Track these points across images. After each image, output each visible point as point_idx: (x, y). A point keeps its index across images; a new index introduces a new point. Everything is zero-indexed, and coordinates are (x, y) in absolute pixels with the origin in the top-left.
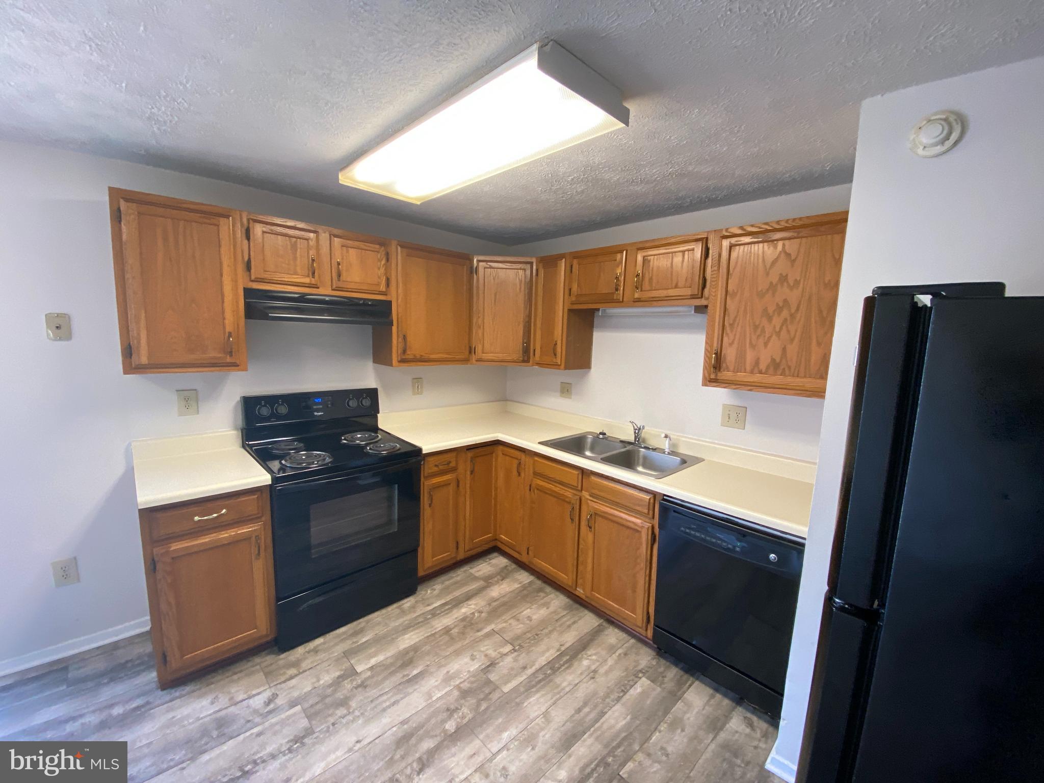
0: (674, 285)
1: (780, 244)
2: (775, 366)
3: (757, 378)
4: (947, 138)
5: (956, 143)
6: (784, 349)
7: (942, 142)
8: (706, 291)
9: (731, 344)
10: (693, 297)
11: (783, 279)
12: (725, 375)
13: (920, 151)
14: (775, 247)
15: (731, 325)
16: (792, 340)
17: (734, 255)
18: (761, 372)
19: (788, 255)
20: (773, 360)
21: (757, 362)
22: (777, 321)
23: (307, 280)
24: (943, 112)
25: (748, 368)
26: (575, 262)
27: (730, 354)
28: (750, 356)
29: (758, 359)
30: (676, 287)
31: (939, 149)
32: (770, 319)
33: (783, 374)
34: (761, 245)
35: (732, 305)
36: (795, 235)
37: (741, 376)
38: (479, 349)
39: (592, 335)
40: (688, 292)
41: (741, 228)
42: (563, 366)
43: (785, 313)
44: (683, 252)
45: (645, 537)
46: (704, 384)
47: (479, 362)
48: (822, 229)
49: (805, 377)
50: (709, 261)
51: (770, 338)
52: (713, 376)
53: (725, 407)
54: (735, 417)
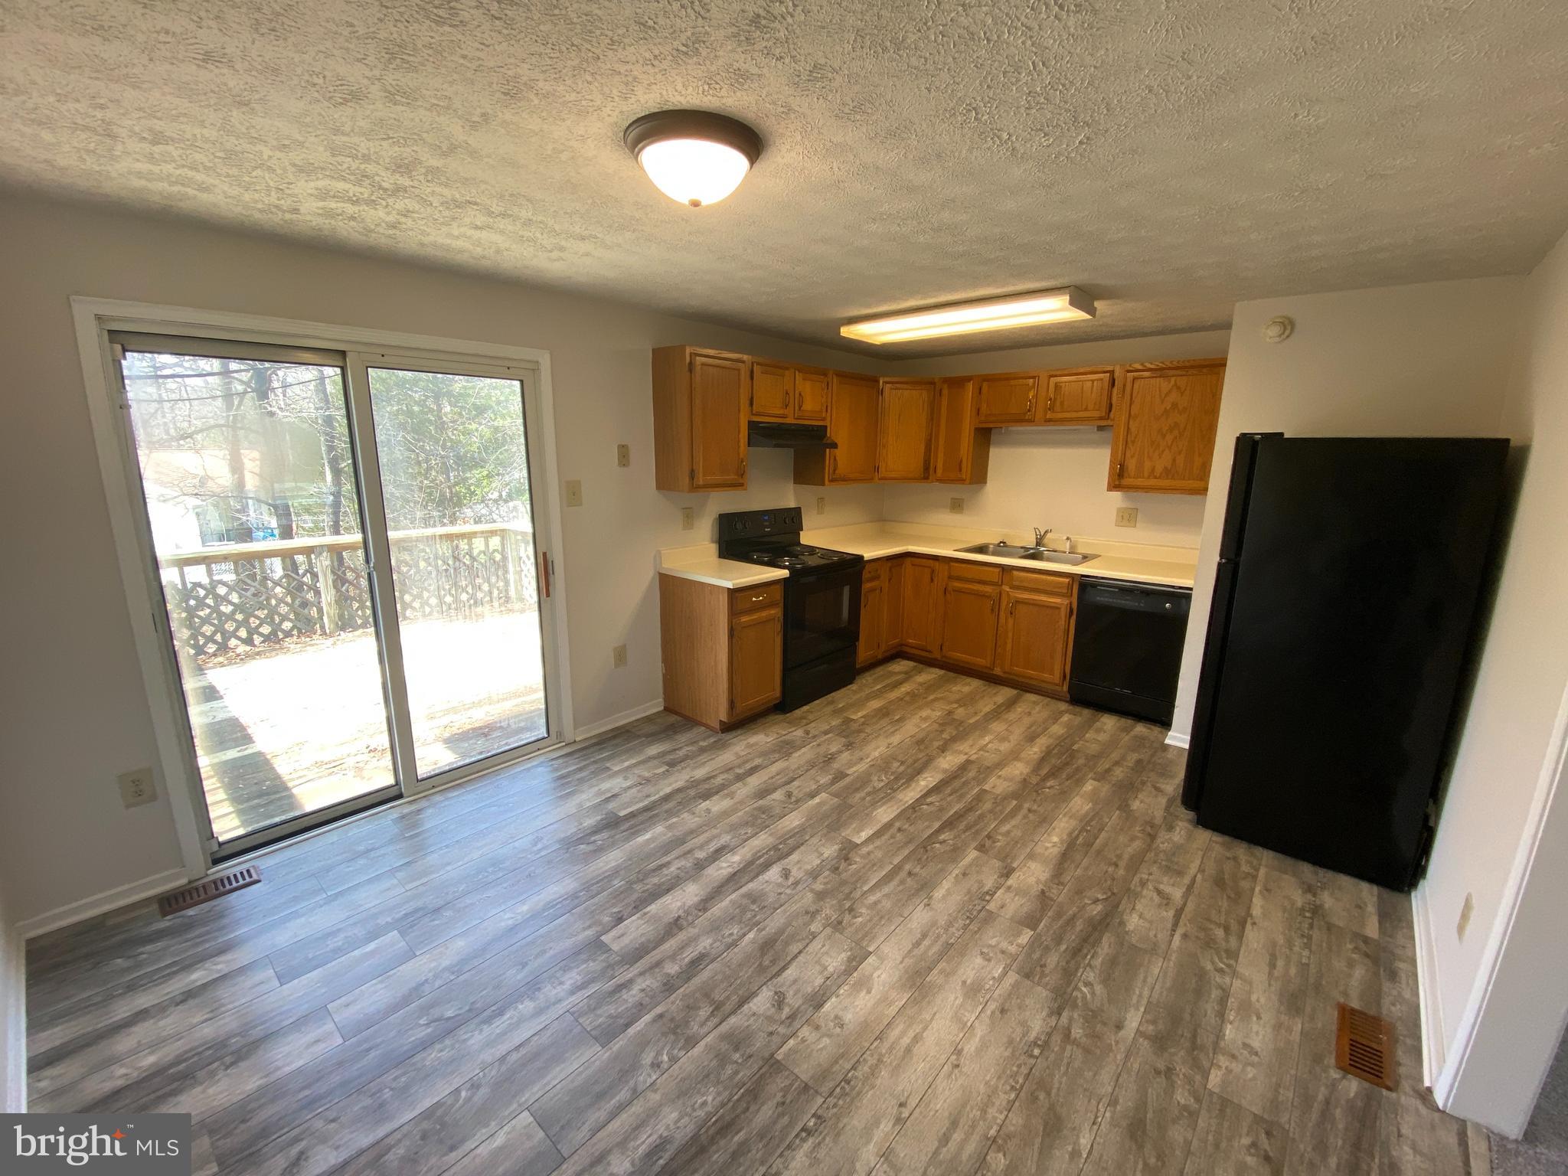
0: (1084, 407)
1: (1173, 379)
2: (1168, 473)
3: (1152, 482)
4: (1283, 333)
5: (1288, 336)
6: (1174, 460)
7: (1280, 336)
8: (1112, 415)
9: (1132, 457)
10: (1101, 418)
11: (1175, 406)
12: (1126, 481)
13: (1268, 340)
14: (1170, 382)
15: (1133, 442)
16: (1180, 453)
17: (1136, 386)
18: (1155, 478)
19: (1179, 388)
20: (1166, 468)
21: (1153, 470)
22: (1169, 438)
23: (781, 412)
24: (1281, 317)
25: (1146, 474)
26: (985, 385)
27: (1131, 465)
28: (1148, 465)
29: (1154, 467)
30: (1086, 409)
31: (1277, 339)
32: (1164, 436)
33: (1173, 478)
34: (1158, 379)
35: (1133, 426)
36: (1184, 373)
37: (1139, 482)
38: (882, 469)
39: (988, 452)
40: (1096, 414)
41: (1142, 364)
42: (968, 481)
43: (1176, 432)
44: (1093, 381)
45: (1063, 612)
46: (1109, 489)
47: (883, 481)
48: (1205, 370)
49: (1189, 479)
50: (1115, 391)
51: (1163, 451)
52: (1117, 483)
53: (1119, 510)
54: (1128, 518)
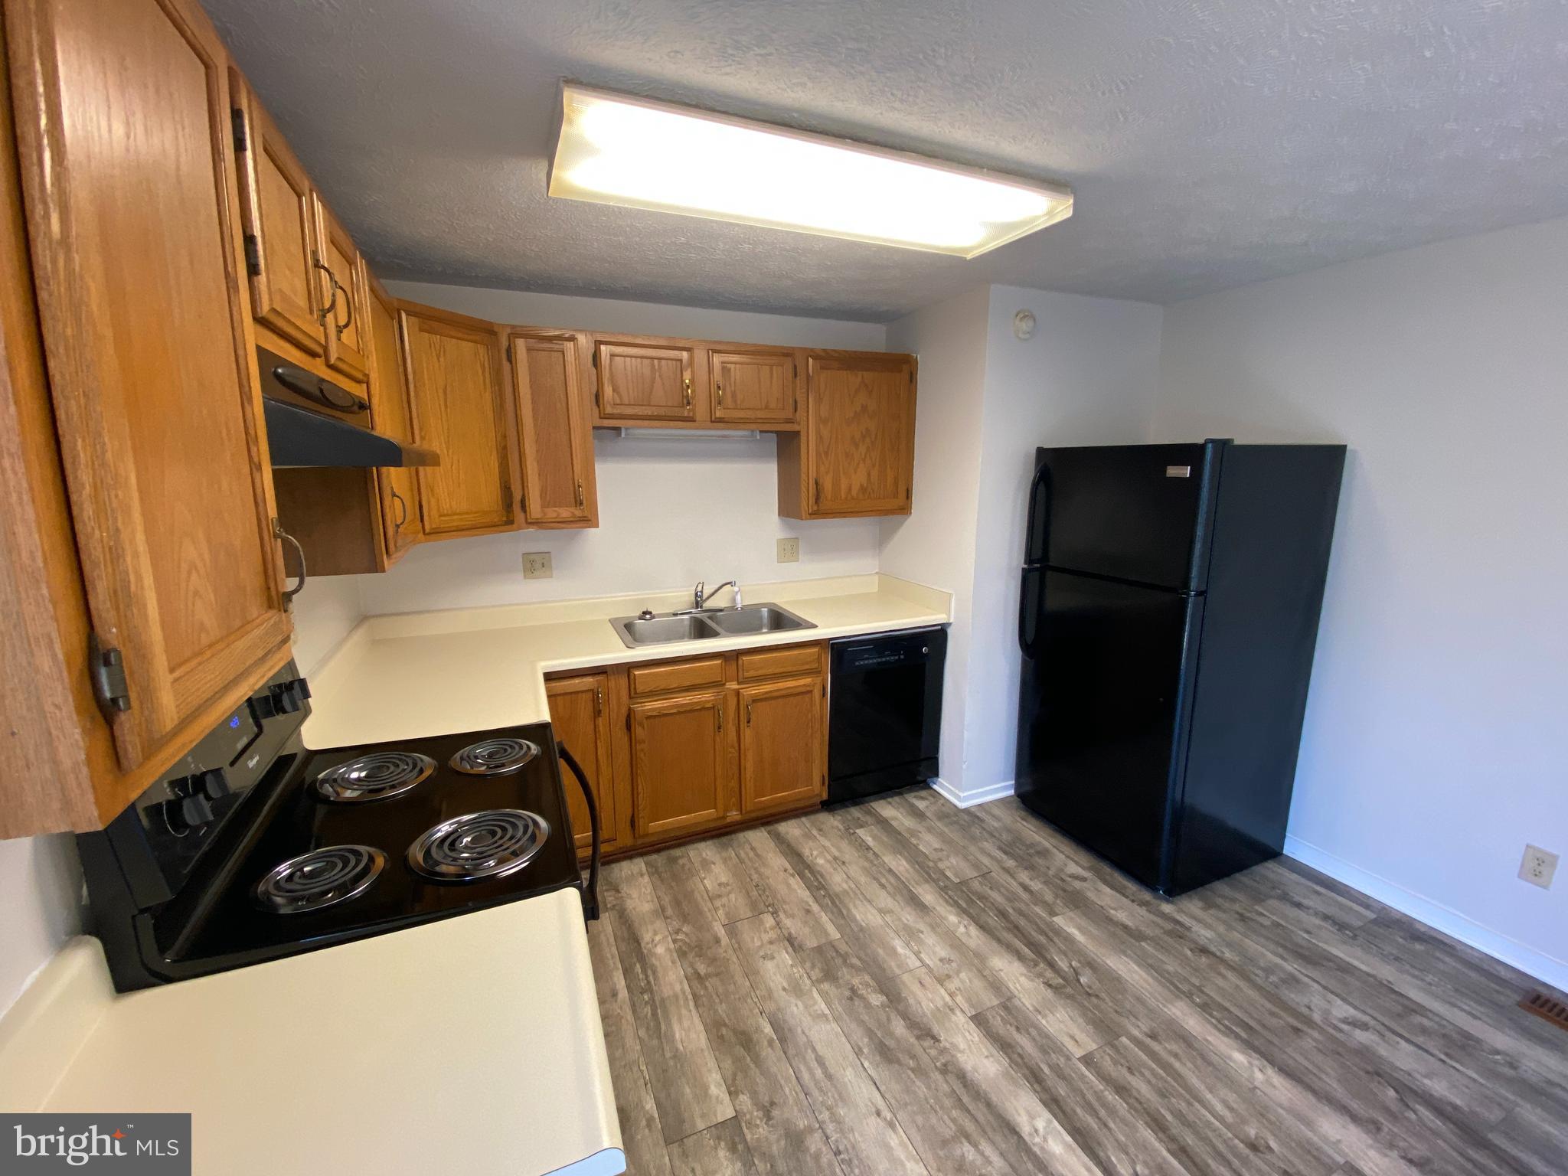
0: (764, 405)
1: (859, 374)
2: (863, 492)
3: (851, 504)
8: (797, 417)
10: (787, 421)
11: (864, 408)
12: (823, 505)
13: (1021, 335)
14: (856, 376)
15: (826, 453)
19: (867, 386)
20: (862, 486)
30: (767, 407)
33: (869, 498)
34: (845, 372)
36: (871, 367)
37: (837, 504)
40: (781, 415)
42: (594, 521)
44: (771, 366)
45: (818, 693)
50: (798, 383)
52: (815, 508)
53: (780, 542)
54: (789, 550)
